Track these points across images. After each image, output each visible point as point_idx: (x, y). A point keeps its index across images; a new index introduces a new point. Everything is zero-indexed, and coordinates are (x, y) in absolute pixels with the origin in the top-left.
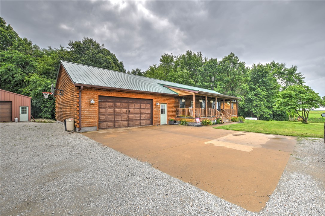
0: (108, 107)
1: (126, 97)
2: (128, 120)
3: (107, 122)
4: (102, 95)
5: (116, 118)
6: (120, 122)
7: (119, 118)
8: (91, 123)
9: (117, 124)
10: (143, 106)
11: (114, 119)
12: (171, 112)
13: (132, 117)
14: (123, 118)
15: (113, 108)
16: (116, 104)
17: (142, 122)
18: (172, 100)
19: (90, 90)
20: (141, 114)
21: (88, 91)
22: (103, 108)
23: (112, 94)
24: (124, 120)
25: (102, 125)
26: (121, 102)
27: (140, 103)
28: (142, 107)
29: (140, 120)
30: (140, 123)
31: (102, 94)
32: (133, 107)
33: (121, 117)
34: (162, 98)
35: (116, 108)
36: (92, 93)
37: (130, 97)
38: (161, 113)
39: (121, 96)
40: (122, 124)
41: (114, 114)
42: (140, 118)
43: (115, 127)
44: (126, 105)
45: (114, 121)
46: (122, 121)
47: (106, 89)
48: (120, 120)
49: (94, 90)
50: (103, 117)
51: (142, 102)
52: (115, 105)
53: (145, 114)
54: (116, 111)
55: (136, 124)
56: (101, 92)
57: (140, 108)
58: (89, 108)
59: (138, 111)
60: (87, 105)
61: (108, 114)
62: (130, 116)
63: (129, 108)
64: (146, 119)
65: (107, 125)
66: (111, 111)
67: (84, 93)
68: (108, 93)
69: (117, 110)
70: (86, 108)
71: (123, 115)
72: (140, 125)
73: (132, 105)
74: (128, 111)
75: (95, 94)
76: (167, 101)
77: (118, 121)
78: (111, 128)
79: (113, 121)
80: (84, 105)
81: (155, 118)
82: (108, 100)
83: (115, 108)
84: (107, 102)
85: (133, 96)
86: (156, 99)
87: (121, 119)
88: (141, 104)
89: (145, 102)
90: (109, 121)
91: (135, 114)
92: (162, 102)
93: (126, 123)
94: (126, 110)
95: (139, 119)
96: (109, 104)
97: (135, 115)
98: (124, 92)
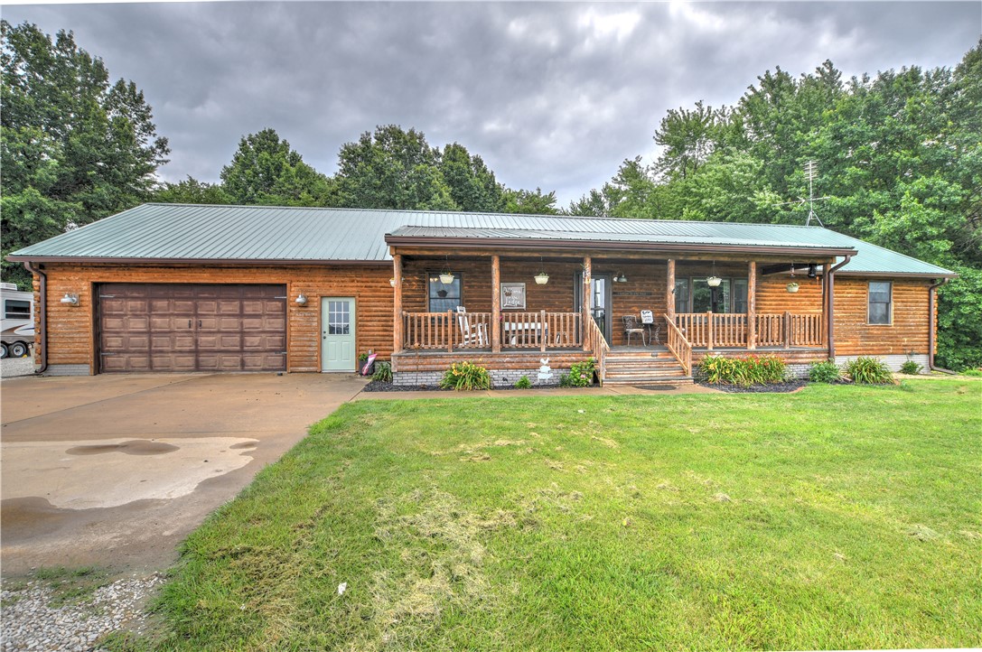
0: (129, 313)
1: (177, 281)
2: (196, 352)
3: (127, 356)
4: (100, 280)
5: (154, 344)
6: (170, 355)
7: (166, 344)
8: (73, 355)
9: (157, 360)
10: (250, 307)
11: (150, 347)
12: (381, 328)
13: (209, 342)
14: (177, 344)
15: (145, 315)
16: (154, 303)
17: (248, 359)
18: (380, 285)
19: (70, 268)
20: (243, 333)
21: (65, 273)
22: (116, 315)
23: (131, 275)
24: (181, 352)
25: (113, 361)
26: (171, 298)
27: (242, 299)
28: (248, 310)
29: (242, 351)
30: (243, 364)
31: (101, 277)
32: (215, 313)
33: (173, 342)
34: (331, 279)
35: (156, 315)
36: (74, 277)
37: (191, 281)
38: (330, 333)
39: (161, 281)
40: (173, 362)
41: (149, 333)
42: (242, 346)
43: (151, 368)
44: (186, 305)
45: (150, 353)
46: (173, 352)
47: (112, 263)
48: (169, 349)
49: (79, 269)
50: (117, 341)
51: (249, 296)
52: (151, 308)
53: (264, 335)
54: (155, 322)
55: (226, 364)
56: (99, 274)
57: (242, 315)
58: (69, 316)
59: (233, 323)
60: (62, 309)
61: (130, 332)
62: (203, 339)
63: (197, 315)
64: (266, 351)
65: (128, 363)
66: (138, 325)
67: (55, 279)
68: (121, 273)
69: (158, 321)
70: (60, 317)
71: (179, 335)
72: (243, 370)
73: (208, 306)
74: (194, 325)
75: (82, 279)
76: (355, 289)
77: (161, 352)
78: (140, 372)
79: (146, 352)
80: (57, 309)
81: (296, 349)
82: (129, 294)
83: (150, 316)
84: (126, 298)
85: (205, 277)
86: (301, 283)
87: (173, 347)
88: (245, 303)
89: (263, 295)
90: (134, 352)
91: (219, 332)
92: (332, 291)
93: (189, 360)
94: (186, 320)
95: (238, 348)
96: (131, 303)
97: (220, 335)
98: (170, 268)
